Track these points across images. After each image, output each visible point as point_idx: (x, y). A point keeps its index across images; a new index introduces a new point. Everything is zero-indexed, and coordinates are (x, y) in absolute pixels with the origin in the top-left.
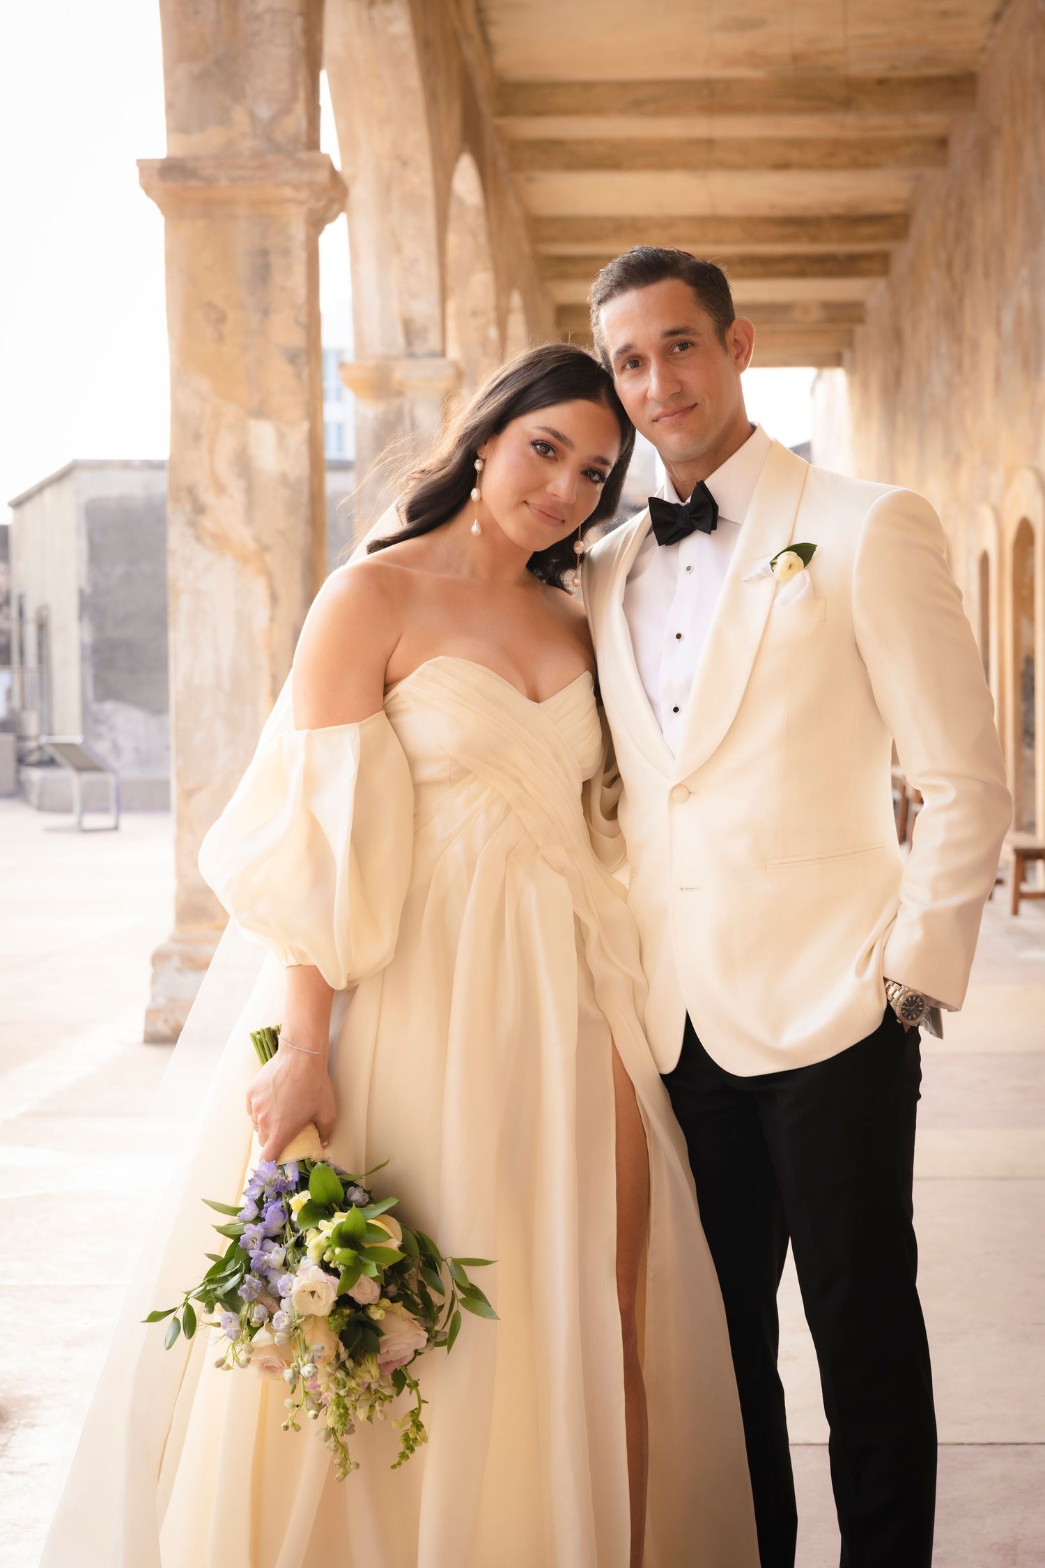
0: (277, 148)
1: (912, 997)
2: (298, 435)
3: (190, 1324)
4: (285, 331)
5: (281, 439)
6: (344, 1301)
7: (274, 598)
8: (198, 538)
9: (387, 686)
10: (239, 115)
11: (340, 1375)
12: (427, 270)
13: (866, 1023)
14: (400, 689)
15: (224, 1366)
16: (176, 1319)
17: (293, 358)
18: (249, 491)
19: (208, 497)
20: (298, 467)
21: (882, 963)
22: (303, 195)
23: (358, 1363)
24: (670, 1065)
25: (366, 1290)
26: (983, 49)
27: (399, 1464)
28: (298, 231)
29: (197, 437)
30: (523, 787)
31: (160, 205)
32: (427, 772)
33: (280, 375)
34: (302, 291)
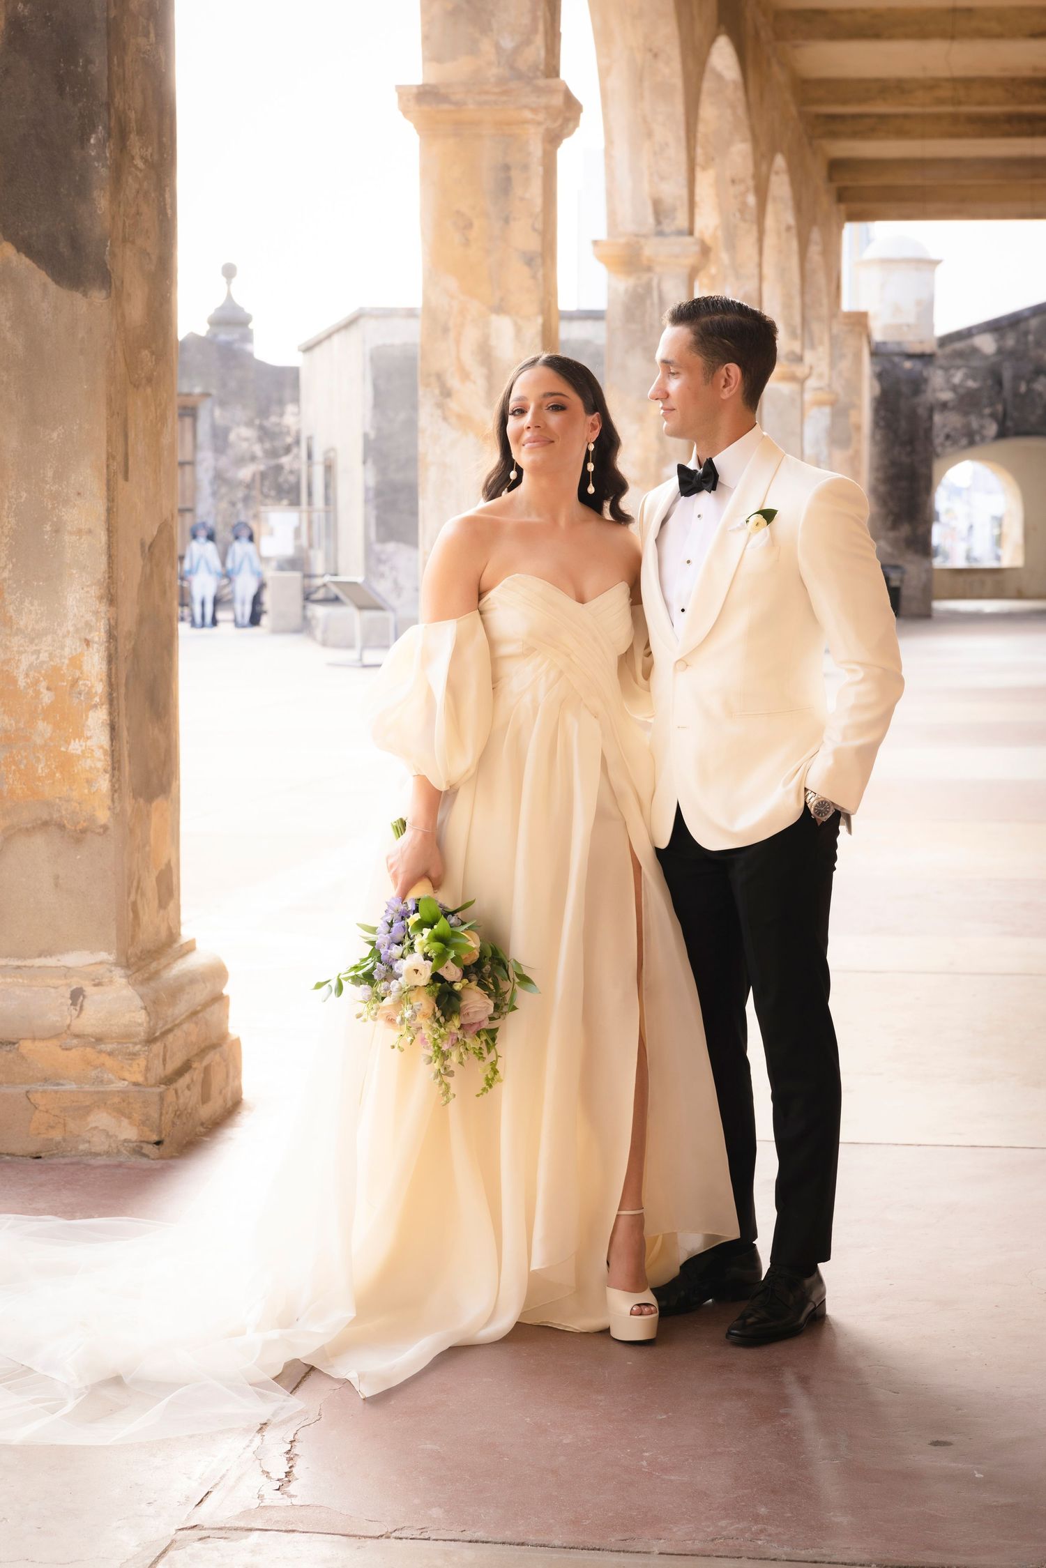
0: (519, 76)
1: (822, 802)
2: (533, 328)
3: (340, 989)
4: (523, 237)
5: (518, 331)
6: (436, 977)
8: (445, 419)
9: (481, 595)
10: (486, 46)
11: (436, 1025)
12: (677, 153)
13: (788, 816)
14: (491, 596)
15: (362, 1018)
16: (330, 986)
17: (529, 261)
19: (454, 382)
21: (804, 778)
22: (541, 117)
23: (447, 1021)
24: (664, 843)
25: (452, 972)
27: (482, 1094)
28: (536, 148)
29: (446, 330)
30: (571, 659)
31: (416, 126)
32: (504, 650)
33: (518, 276)
34: (538, 201)
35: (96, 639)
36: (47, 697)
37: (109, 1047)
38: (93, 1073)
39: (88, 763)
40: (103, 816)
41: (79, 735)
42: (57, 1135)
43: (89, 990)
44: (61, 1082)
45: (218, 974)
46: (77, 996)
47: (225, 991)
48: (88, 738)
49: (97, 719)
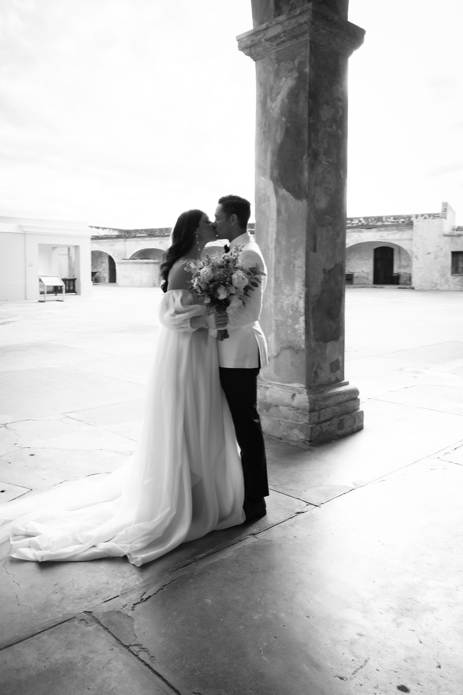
35: (302, 297)
36: (291, 312)
37: (300, 411)
38: (296, 418)
39: (300, 331)
40: (303, 346)
42: (285, 434)
43: (297, 394)
44: (288, 419)
45: (355, 392)
46: (294, 396)
47: (359, 397)
48: (300, 324)
49: (302, 319)
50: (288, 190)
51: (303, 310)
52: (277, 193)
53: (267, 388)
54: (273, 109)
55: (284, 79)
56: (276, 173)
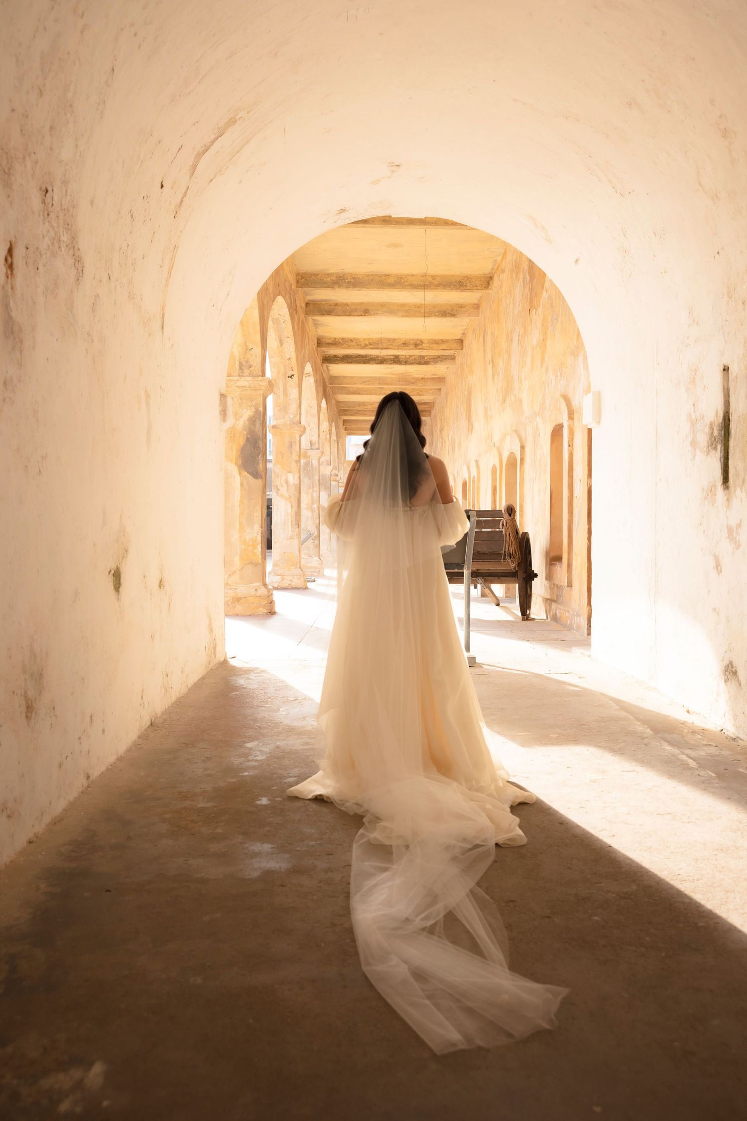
0: (294, 423)
2: (297, 476)
4: (295, 457)
5: (294, 477)
7: (292, 507)
8: (278, 495)
10: (287, 417)
12: (316, 430)
18: (288, 486)
19: (280, 488)
20: (297, 482)
22: (298, 430)
26: (446, 373)
28: (298, 438)
29: (278, 476)
33: (293, 465)
34: (298, 449)
35: (259, 533)
36: (251, 543)
37: (261, 598)
38: (259, 602)
39: (258, 553)
40: (260, 561)
41: (256, 549)
42: (254, 612)
43: (258, 589)
44: (254, 603)
46: (256, 590)
48: (258, 549)
49: (259, 546)
50: (249, 473)
51: (260, 541)
52: (240, 474)
53: (237, 589)
54: (238, 425)
55: (245, 410)
56: (240, 462)
